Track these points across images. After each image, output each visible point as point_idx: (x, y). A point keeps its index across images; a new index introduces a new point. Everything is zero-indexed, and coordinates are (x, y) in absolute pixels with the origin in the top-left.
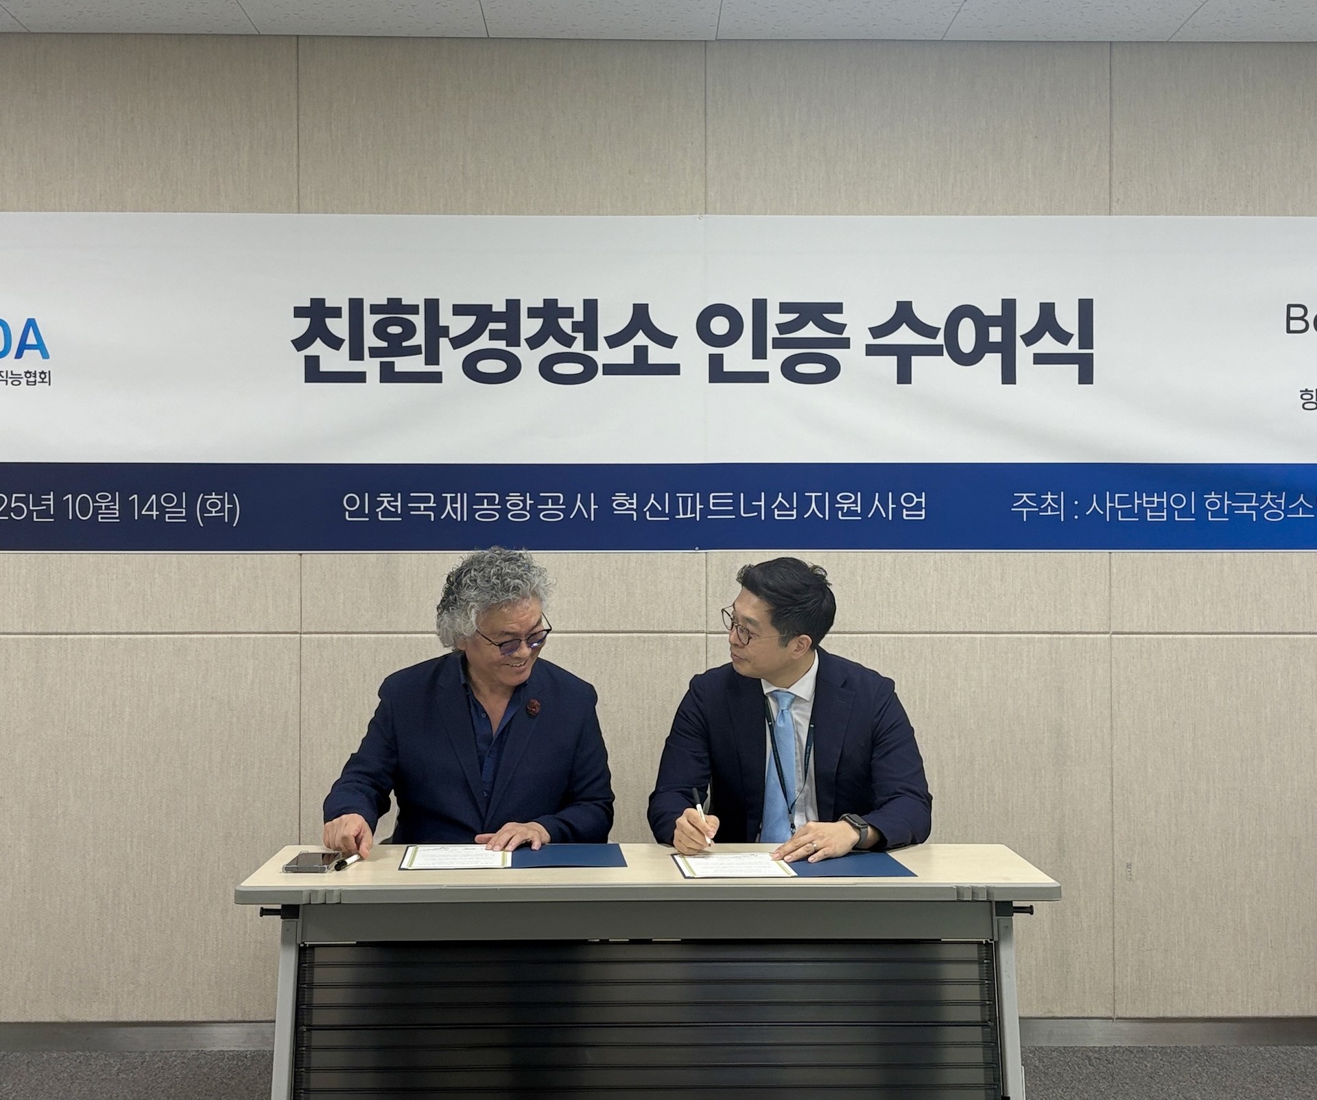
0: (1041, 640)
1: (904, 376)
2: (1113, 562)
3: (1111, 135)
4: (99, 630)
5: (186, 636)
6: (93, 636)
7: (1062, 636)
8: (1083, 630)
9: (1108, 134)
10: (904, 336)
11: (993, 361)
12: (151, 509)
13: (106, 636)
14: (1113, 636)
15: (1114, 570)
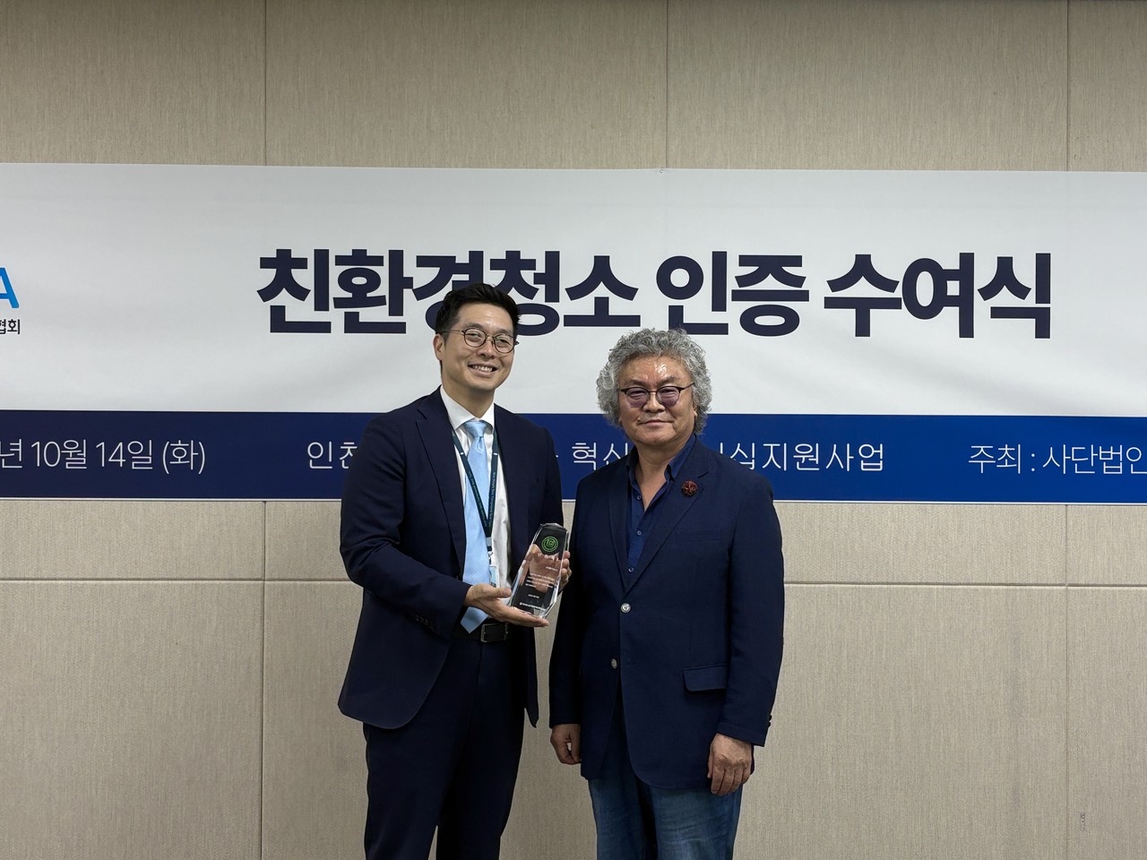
0: (997, 592)
1: (863, 329)
2: (1070, 515)
3: (1069, 92)
4: (65, 576)
5: (151, 582)
6: (60, 582)
7: (1018, 588)
8: (1040, 582)
9: (1066, 91)
10: (863, 289)
11: (951, 315)
12: (117, 456)
13: (73, 582)
14: (1069, 588)
15: (1071, 523)
